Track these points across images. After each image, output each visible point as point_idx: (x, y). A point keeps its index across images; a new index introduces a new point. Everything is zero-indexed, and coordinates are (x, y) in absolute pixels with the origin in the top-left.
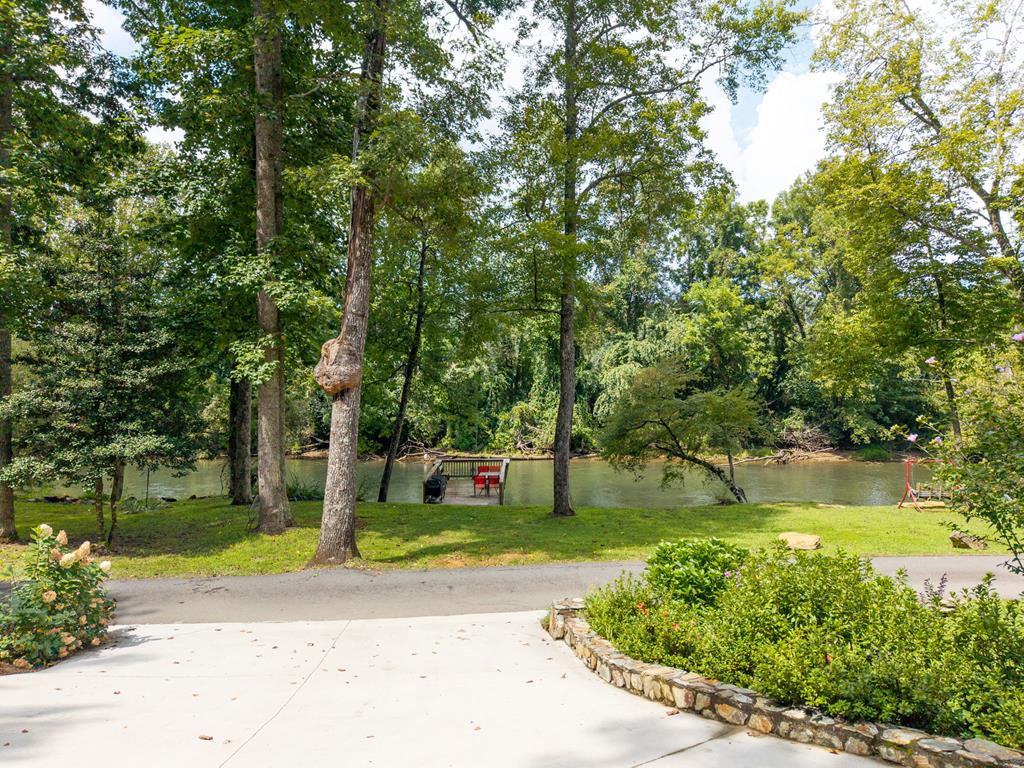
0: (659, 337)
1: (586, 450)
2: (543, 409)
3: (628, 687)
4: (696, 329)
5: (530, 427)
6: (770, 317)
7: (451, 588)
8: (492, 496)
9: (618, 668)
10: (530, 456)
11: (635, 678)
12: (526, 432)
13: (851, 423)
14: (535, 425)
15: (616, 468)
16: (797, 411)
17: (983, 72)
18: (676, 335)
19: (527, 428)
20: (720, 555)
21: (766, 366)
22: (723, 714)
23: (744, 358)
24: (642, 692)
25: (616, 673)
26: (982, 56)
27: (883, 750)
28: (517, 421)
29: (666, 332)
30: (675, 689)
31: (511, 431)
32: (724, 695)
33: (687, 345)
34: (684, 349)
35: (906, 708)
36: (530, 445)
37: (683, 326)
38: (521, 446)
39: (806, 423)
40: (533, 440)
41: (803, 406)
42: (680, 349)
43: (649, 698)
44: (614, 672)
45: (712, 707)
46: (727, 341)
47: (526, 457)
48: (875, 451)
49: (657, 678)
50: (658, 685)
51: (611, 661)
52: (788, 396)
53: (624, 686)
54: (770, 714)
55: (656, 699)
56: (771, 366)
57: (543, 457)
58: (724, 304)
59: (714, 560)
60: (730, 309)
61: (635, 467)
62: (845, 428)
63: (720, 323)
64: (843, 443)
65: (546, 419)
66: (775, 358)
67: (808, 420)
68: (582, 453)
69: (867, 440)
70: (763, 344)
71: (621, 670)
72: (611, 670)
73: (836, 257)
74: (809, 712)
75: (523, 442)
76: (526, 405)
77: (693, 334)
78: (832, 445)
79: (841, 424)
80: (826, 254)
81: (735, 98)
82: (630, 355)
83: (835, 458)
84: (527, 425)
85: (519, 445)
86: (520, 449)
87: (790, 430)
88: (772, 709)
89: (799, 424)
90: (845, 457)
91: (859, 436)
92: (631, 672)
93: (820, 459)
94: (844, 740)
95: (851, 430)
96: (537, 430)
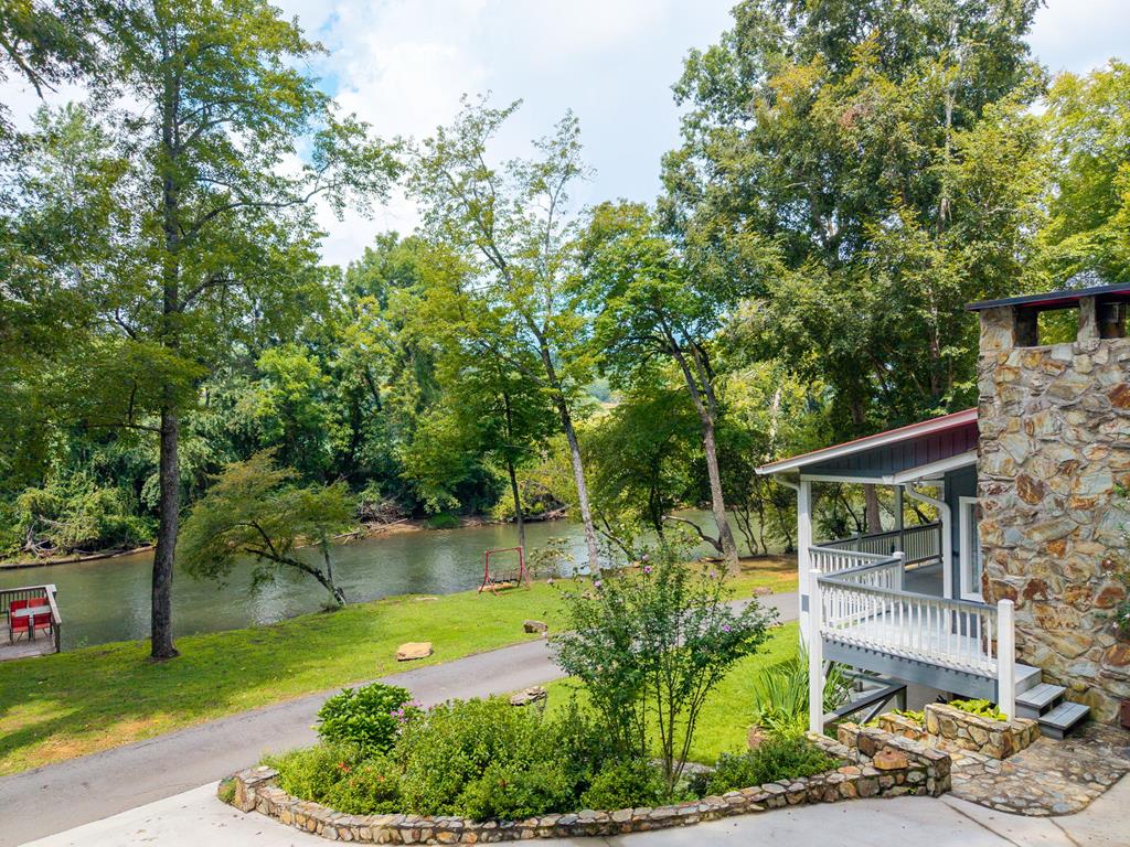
0: (226, 407)
1: (130, 545)
2: (66, 496)
3: (357, 839)
4: (270, 400)
5: (46, 521)
6: (347, 388)
7: (85, 784)
8: (40, 640)
9: (345, 827)
10: (48, 560)
11: (363, 831)
12: (39, 528)
13: (424, 494)
14: (54, 518)
15: (196, 578)
16: (372, 483)
17: (535, 231)
18: (248, 406)
19: (40, 523)
20: (385, 698)
21: (342, 439)
22: (442, 839)
23: (320, 430)
24: (372, 840)
25: (343, 831)
26: (537, 222)
27: (541, 832)
28: (26, 514)
29: (234, 402)
30: (403, 832)
31: (17, 528)
32: (443, 825)
33: (260, 418)
34: (257, 422)
35: (550, 803)
36: (47, 545)
37: (255, 396)
38: (33, 547)
39: (382, 496)
40: (52, 538)
41: (378, 478)
42: (252, 422)
43: (379, 843)
44: (341, 831)
45: (434, 836)
46: (303, 413)
47: (42, 561)
48: (443, 519)
49: (385, 827)
50: (387, 832)
51: (336, 822)
52: (364, 468)
53: (353, 840)
54: (476, 830)
55: (385, 842)
56: (347, 439)
57: (69, 559)
58: (301, 375)
59: (380, 703)
60: (307, 380)
61: (218, 575)
62: (418, 499)
63: (297, 395)
64: (417, 513)
65: (73, 509)
66: (351, 432)
67: (384, 492)
68: (125, 548)
69: (438, 510)
70: (338, 416)
71: (348, 827)
72: (337, 829)
73: (412, 335)
74: (498, 822)
75: (35, 542)
76: (40, 492)
77: (267, 405)
78: (406, 516)
79: (415, 495)
80: (402, 331)
81: (341, 216)
82: (191, 428)
83: (408, 529)
84: (42, 518)
85: (29, 545)
86: (30, 551)
87: (368, 504)
88: (476, 826)
89: (376, 496)
90: (418, 526)
91: (431, 506)
92: (359, 827)
93: (396, 531)
94: (520, 833)
95: (424, 501)
96: (58, 524)
